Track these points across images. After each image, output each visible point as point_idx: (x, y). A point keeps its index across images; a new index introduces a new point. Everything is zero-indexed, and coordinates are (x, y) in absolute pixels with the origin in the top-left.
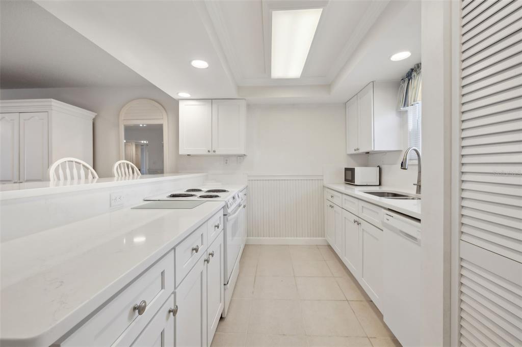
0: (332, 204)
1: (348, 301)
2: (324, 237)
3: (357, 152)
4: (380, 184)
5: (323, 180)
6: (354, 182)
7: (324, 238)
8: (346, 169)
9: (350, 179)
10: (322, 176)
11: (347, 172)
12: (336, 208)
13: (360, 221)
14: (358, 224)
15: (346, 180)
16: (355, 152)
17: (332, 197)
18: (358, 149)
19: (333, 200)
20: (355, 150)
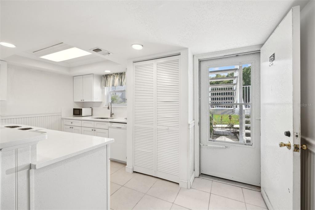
0: (72, 126)
4: (92, 115)
5: (61, 115)
6: (82, 115)
8: (74, 109)
9: (79, 114)
10: (61, 113)
11: (75, 110)
12: (75, 127)
13: (95, 129)
14: (95, 131)
15: (74, 114)
16: (81, 101)
17: (72, 123)
18: (83, 100)
19: (73, 124)
20: (81, 100)
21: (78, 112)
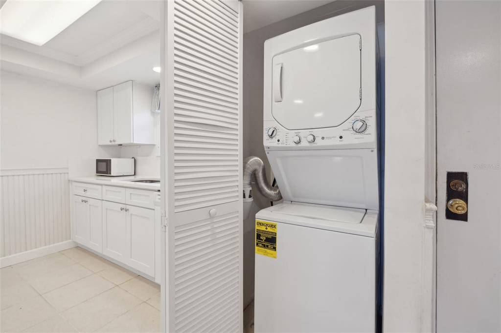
0: (84, 199)
1: (117, 286)
2: (70, 239)
3: (113, 143)
4: (135, 174)
5: (68, 173)
6: (110, 173)
7: (70, 241)
8: (98, 161)
9: (105, 170)
10: (68, 168)
11: (99, 163)
12: (91, 201)
13: (128, 207)
14: (126, 211)
15: (98, 172)
16: (110, 144)
17: (85, 191)
18: (114, 141)
19: (88, 194)
20: (111, 141)
21: (103, 167)
